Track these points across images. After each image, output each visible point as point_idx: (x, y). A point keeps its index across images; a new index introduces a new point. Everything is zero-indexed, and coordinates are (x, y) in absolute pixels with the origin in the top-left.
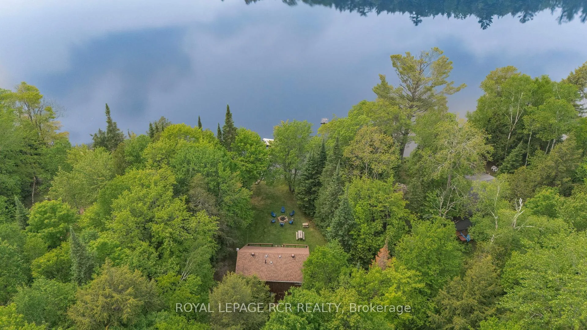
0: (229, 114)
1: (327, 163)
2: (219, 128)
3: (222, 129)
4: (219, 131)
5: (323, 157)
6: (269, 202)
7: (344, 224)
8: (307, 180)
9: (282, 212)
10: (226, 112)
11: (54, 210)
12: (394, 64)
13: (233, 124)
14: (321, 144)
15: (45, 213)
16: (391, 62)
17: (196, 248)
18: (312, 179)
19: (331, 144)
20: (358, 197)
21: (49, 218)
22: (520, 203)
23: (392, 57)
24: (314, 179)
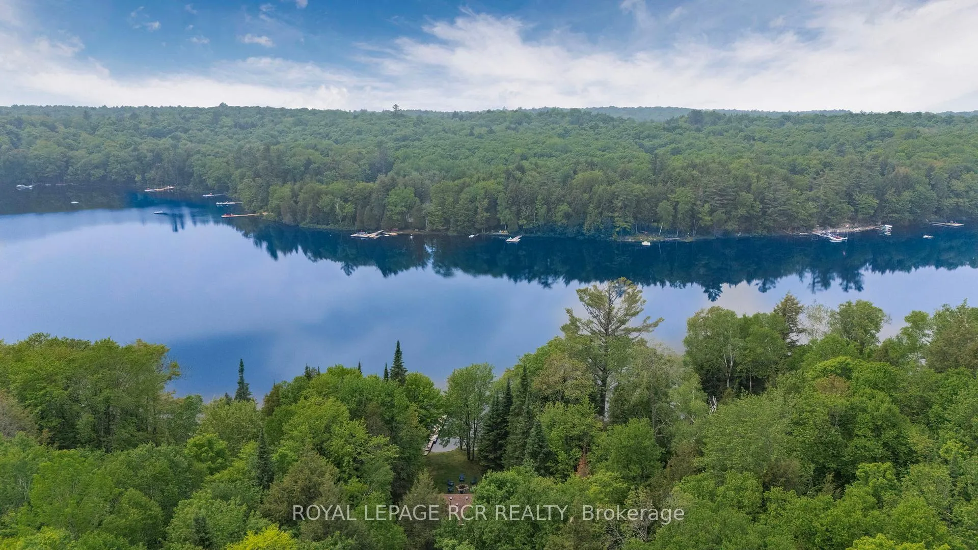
0: (398, 352)
1: (514, 400)
2: (386, 369)
3: (389, 371)
4: (386, 374)
5: (509, 400)
6: (442, 472)
7: (539, 453)
8: (491, 431)
9: (461, 481)
10: (395, 349)
11: (210, 443)
12: (581, 299)
13: (402, 364)
14: (505, 385)
15: (203, 446)
16: (578, 297)
17: (376, 470)
18: (497, 430)
19: (515, 383)
20: (551, 426)
21: (206, 452)
22: (715, 401)
23: (577, 291)
24: (500, 429)
